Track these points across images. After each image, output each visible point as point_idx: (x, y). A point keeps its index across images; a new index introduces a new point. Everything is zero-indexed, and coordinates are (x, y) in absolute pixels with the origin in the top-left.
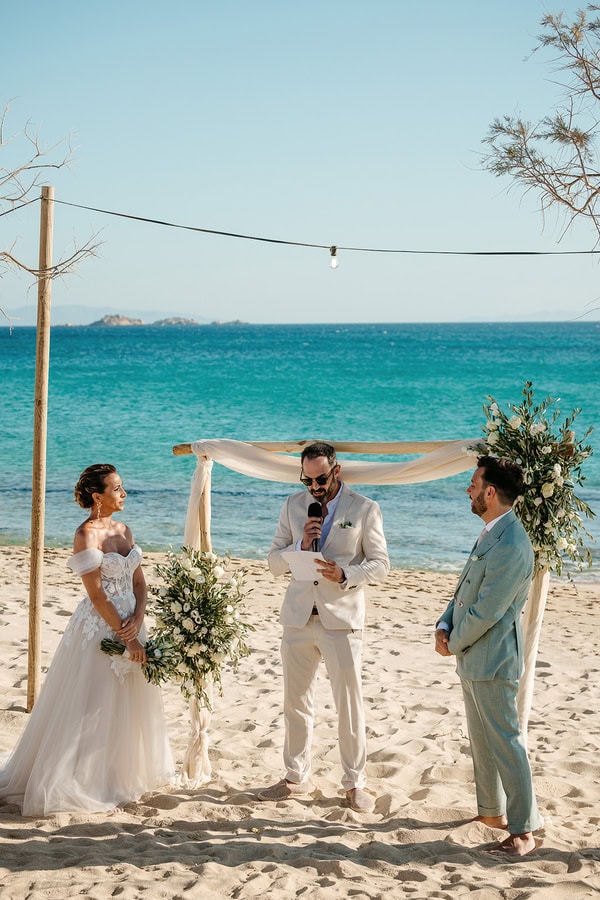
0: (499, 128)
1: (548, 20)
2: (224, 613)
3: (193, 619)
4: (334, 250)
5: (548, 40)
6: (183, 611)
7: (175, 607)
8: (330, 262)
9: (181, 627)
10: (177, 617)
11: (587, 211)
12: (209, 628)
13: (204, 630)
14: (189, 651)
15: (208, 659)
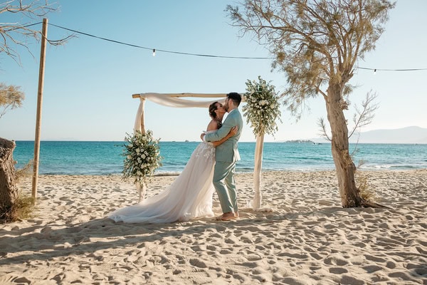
2: (155, 152)
3: (145, 155)
6: (140, 152)
7: (137, 151)
9: (140, 157)
10: (138, 154)
12: (151, 158)
13: (149, 158)
14: (142, 167)
15: (148, 169)
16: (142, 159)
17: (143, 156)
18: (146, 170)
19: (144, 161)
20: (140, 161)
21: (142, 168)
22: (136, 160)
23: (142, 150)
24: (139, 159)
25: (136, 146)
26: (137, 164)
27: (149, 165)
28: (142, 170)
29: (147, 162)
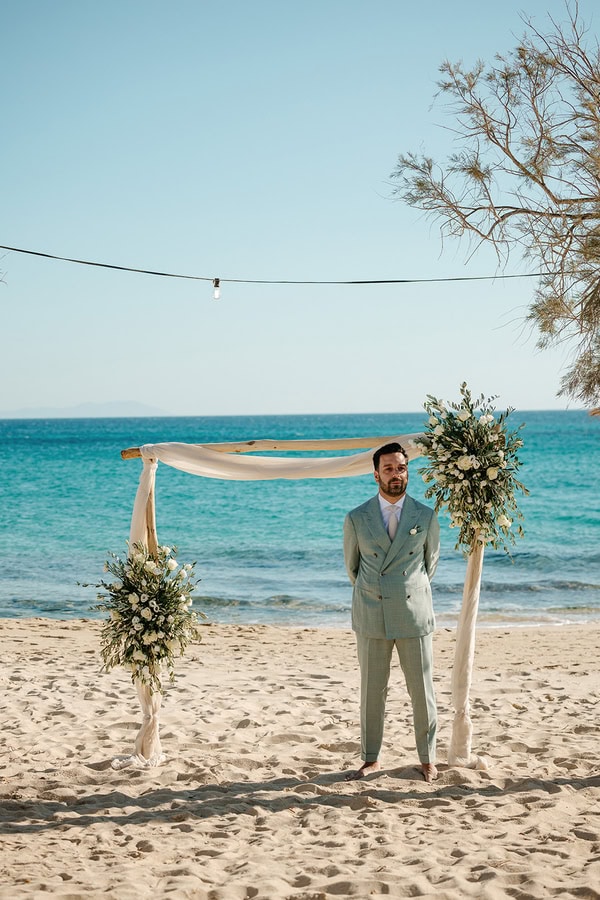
0: (406, 163)
1: (445, 68)
2: (178, 602)
3: (152, 609)
4: (217, 282)
5: (446, 87)
6: (140, 602)
7: (133, 598)
8: (214, 292)
9: (140, 616)
10: (134, 607)
11: (491, 237)
12: (166, 616)
13: (162, 618)
14: (148, 639)
15: (163, 646)
16: (143, 621)
17: (146, 613)
18: (157, 648)
19: (149, 626)
20: (139, 627)
21: (146, 643)
22: (129, 623)
23: (145, 598)
24: (135, 620)
25: (130, 587)
26: (132, 632)
27: (161, 635)
28: (146, 650)
29: (157, 629)
